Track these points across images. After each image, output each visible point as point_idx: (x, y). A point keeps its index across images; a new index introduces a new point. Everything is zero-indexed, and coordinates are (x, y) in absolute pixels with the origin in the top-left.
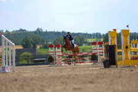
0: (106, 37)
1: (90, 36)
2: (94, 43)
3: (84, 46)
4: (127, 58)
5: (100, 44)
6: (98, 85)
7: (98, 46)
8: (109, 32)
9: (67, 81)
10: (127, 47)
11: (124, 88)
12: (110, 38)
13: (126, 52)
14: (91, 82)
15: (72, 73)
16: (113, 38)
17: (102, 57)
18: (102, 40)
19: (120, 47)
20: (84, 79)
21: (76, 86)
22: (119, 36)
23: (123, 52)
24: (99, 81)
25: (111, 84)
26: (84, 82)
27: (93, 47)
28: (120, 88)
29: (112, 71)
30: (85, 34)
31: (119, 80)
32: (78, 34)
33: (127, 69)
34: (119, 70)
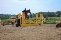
3: (9, 19)
4: (24, 24)
6: (13, 33)
7: (14, 19)
9: (2, 32)
10: (24, 20)
12: (18, 17)
14: (11, 32)
15: (4, 29)
18: (16, 17)
20: (8, 31)
23: (23, 21)
25: (18, 33)
27: (12, 19)
28: (21, 34)
29: (19, 28)
30: (10, 15)
31: (21, 31)
32: (7, 15)
33: (24, 27)
34: (21, 28)
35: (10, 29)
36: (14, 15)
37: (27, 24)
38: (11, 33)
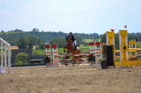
0: (104, 38)
1: (87, 36)
2: (92, 44)
3: (81, 46)
4: (125, 59)
5: (98, 44)
6: (96, 86)
7: (95, 47)
8: (107, 32)
9: (64, 81)
10: (125, 48)
11: (122, 89)
12: (108, 39)
13: (124, 52)
14: (88, 83)
15: (69, 74)
16: (111, 38)
17: (100, 57)
18: (99, 40)
19: (118, 48)
20: (81, 80)
21: (72, 87)
22: (117, 37)
23: (121, 53)
24: (97, 81)
25: (109, 85)
26: (81, 83)
27: (90, 47)
28: (118, 89)
29: (110, 71)
30: (82, 35)
31: (117, 81)
33: (125, 70)
34: (116, 70)
35: (85, 73)
36: (95, 36)
37: (134, 59)
38: (89, 87)
